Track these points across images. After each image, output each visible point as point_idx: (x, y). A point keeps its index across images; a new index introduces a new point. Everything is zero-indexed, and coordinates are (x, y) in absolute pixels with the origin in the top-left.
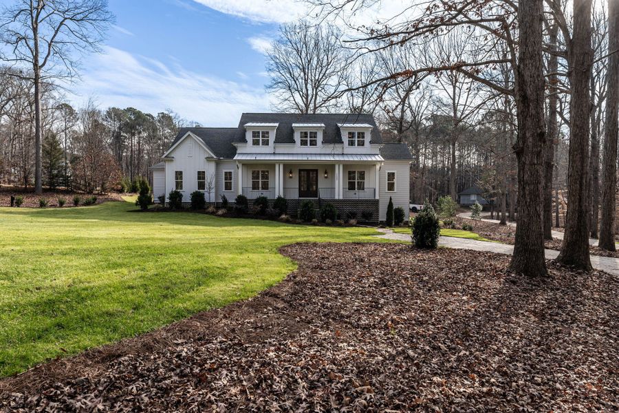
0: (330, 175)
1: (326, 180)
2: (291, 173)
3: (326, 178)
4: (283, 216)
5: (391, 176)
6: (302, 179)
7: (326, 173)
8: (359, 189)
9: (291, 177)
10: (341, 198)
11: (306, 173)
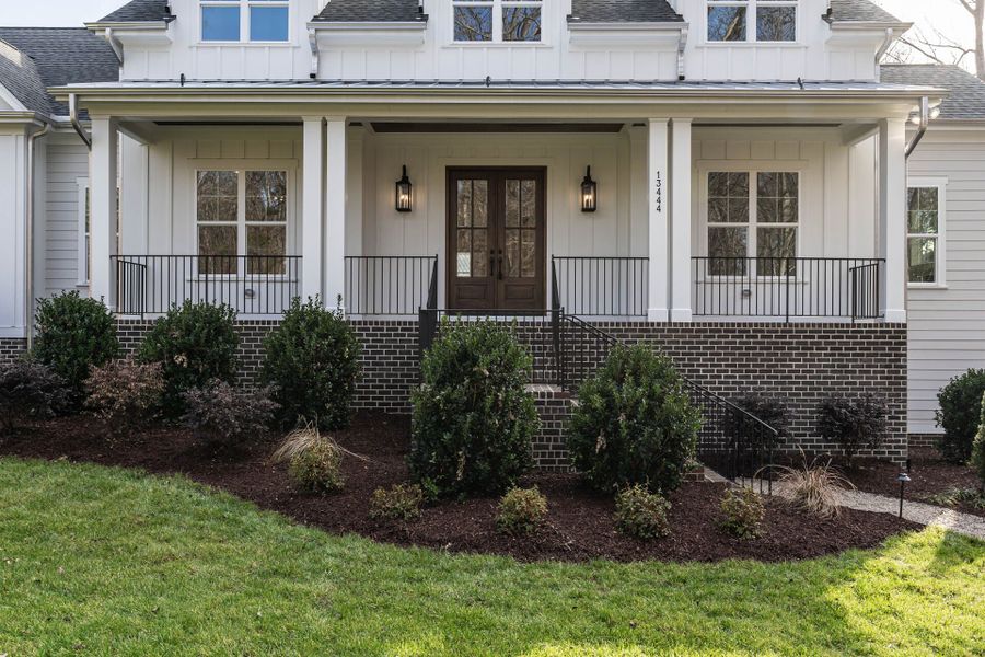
0: (606, 198)
1: (588, 219)
2: (405, 182)
3: (588, 210)
4: (304, 443)
5: (921, 203)
6: (464, 213)
7: (588, 183)
8: (767, 265)
9: (404, 210)
10: (683, 313)
11: (484, 184)
